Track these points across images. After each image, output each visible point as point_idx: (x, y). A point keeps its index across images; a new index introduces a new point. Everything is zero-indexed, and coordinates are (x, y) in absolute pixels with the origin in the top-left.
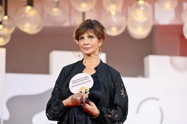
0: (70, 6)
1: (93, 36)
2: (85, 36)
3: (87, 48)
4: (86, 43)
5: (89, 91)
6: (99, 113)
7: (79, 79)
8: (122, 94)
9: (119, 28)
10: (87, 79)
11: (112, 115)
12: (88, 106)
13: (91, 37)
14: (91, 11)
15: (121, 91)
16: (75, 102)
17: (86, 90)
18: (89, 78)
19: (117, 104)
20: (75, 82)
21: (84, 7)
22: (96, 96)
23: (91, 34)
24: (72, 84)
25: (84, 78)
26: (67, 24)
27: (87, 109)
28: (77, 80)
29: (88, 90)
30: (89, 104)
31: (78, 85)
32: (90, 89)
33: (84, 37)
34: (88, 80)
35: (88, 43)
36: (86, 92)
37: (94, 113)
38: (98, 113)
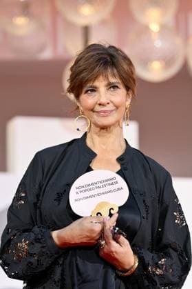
0: (55, 13)
1: (117, 85)
2: (101, 84)
3: (105, 112)
4: (103, 100)
5: (118, 212)
6: (137, 264)
7: (92, 184)
8: (176, 221)
9: (168, 62)
10: (112, 184)
11: (164, 269)
12: (115, 246)
13: (114, 87)
14: (103, 23)
15: (175, 214)
16: (88, 237)
17: (112, 209)
18: (117, 183)
19: (170, 244)
20: (83, 189)
21: (87, 14)
22: (128, 224)
23: (113, 80)
24: (77, 193)
25: (106, 181)
26: (47, 55)
27: (112, 252)
28: (89, 185)
29: (116, 209)
30: (118, 242)
31: (90, 197)
32: (120, 208)
33: (96, 88)
34: (116, 186)
35: (108, 101)
36: (111, 215)
37: (126, 263)
38: (135, 263)
